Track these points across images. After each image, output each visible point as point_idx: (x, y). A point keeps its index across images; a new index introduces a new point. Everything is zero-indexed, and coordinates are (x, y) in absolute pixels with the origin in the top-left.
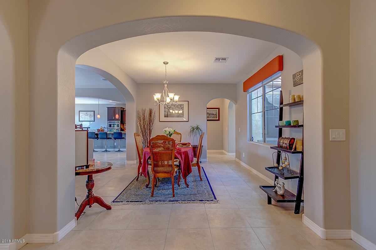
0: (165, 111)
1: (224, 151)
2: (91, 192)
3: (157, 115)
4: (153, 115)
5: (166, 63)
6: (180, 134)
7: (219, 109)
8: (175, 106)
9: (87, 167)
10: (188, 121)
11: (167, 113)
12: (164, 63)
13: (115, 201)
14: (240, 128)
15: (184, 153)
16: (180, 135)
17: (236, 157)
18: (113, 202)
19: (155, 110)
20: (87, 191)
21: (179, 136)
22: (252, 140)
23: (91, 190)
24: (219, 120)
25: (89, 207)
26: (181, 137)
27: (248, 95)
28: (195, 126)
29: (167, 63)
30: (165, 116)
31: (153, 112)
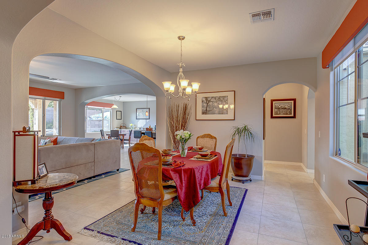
0: (203, 107)
1: (302, 164)
2: (49, 213)
3: (193, 111)
4: (188, 111)
5: (181, 38)
6: (215, 138)
7: (294, 100)
8: (215, 99)
9: (33, 182)
10: (234, 120)
11: (205, 109)
12: (179, 38)
13: (88, 227)
14: (320, 132)
15: (186, 171)
16: (214, 140)
17: (315, 179)
18: (85, 228)
19: (191, 105)
20: (43, 211)
21: (212, 142)
22: (340, 154)
23: (49, 210)
24: (294, 117)
25: (47, 232)
26: (216, 142)
27: (332, 74)
28: (241, 126)
29: (184, 38)
30: (203, 113)
31: (189, 107)
